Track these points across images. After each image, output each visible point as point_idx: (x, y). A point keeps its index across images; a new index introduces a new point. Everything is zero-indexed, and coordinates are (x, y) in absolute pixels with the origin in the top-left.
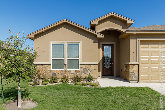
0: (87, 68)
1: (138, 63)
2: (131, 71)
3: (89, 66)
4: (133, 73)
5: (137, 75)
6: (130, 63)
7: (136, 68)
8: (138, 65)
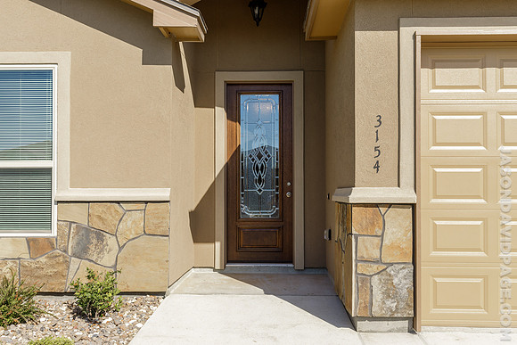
0: (98, 225)
1: (410, 196)
2: (363, 247)
3: (111, 214)
4: (375, 268)
5: (401, 279)
6: (357, 195)
7: (396, 228)
8: (413, 206)
